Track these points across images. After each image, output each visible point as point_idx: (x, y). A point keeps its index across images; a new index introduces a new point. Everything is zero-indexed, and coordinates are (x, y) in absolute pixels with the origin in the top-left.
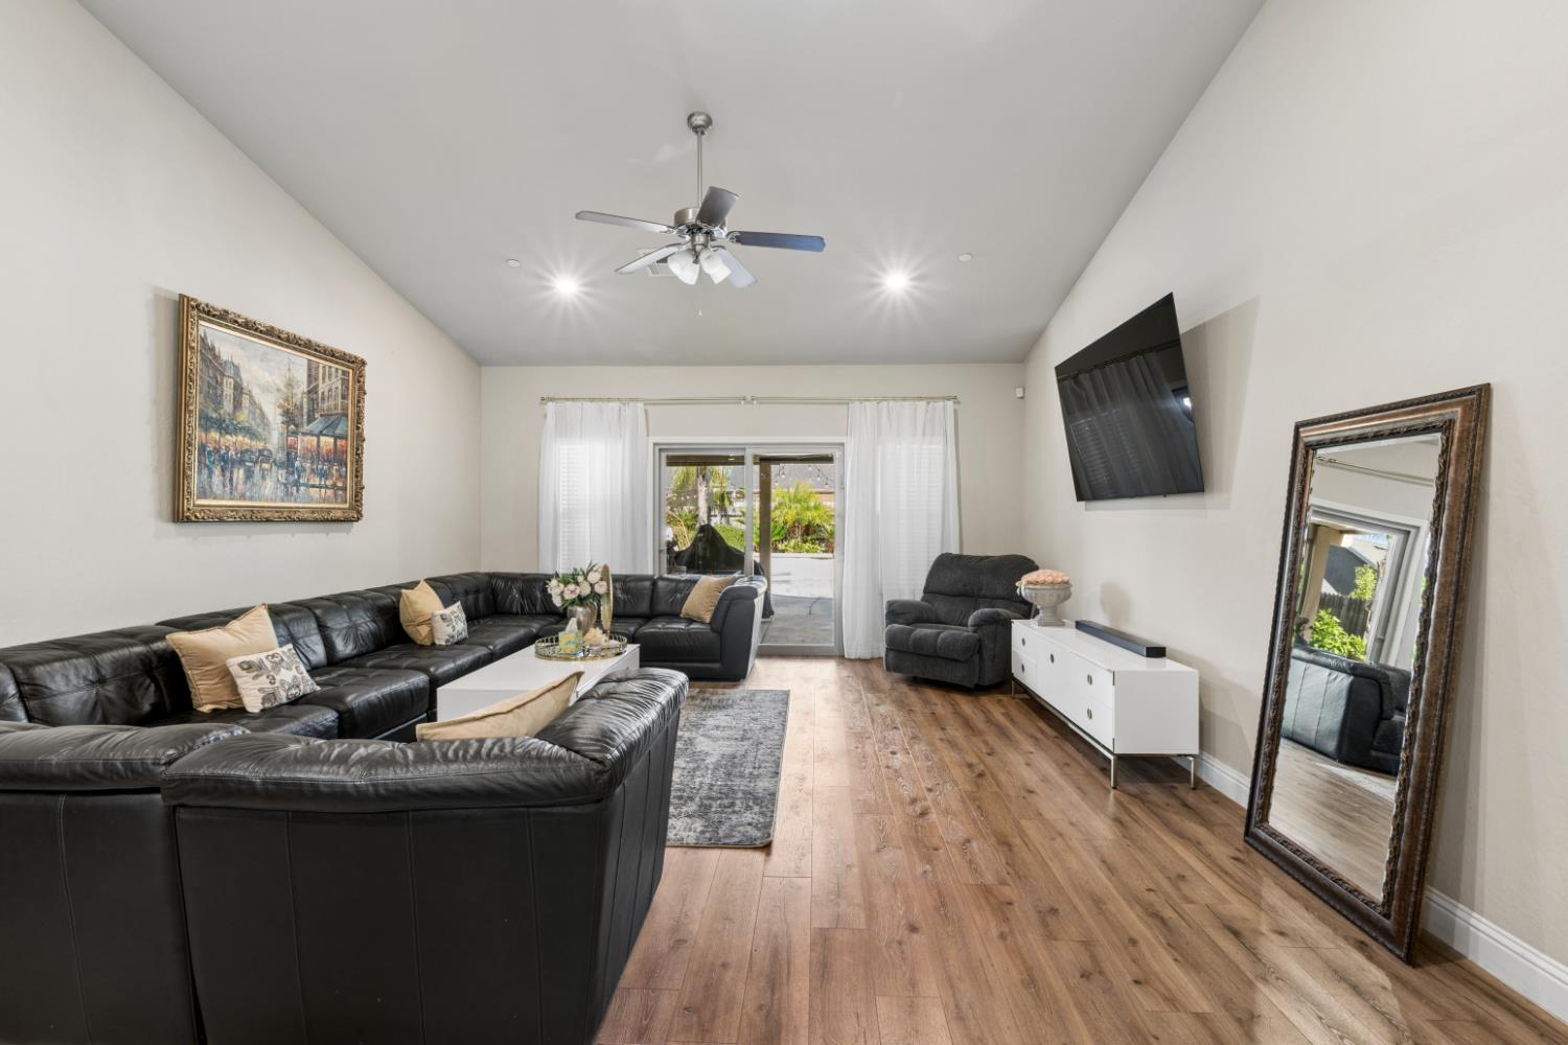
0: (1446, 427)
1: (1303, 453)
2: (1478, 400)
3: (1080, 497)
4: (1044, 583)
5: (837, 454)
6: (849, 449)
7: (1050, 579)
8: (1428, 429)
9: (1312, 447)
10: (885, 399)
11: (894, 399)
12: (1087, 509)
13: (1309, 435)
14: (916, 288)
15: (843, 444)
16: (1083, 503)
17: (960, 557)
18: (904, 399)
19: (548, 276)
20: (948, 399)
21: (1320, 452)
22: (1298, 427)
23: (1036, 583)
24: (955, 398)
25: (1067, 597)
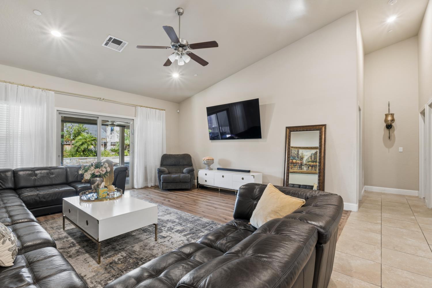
0: (320, 130)
8: (317, 130)
12: (212, 142)
13: (291, 129)
15: (133, 120)
18: (152, 108)
24: (165, 110)
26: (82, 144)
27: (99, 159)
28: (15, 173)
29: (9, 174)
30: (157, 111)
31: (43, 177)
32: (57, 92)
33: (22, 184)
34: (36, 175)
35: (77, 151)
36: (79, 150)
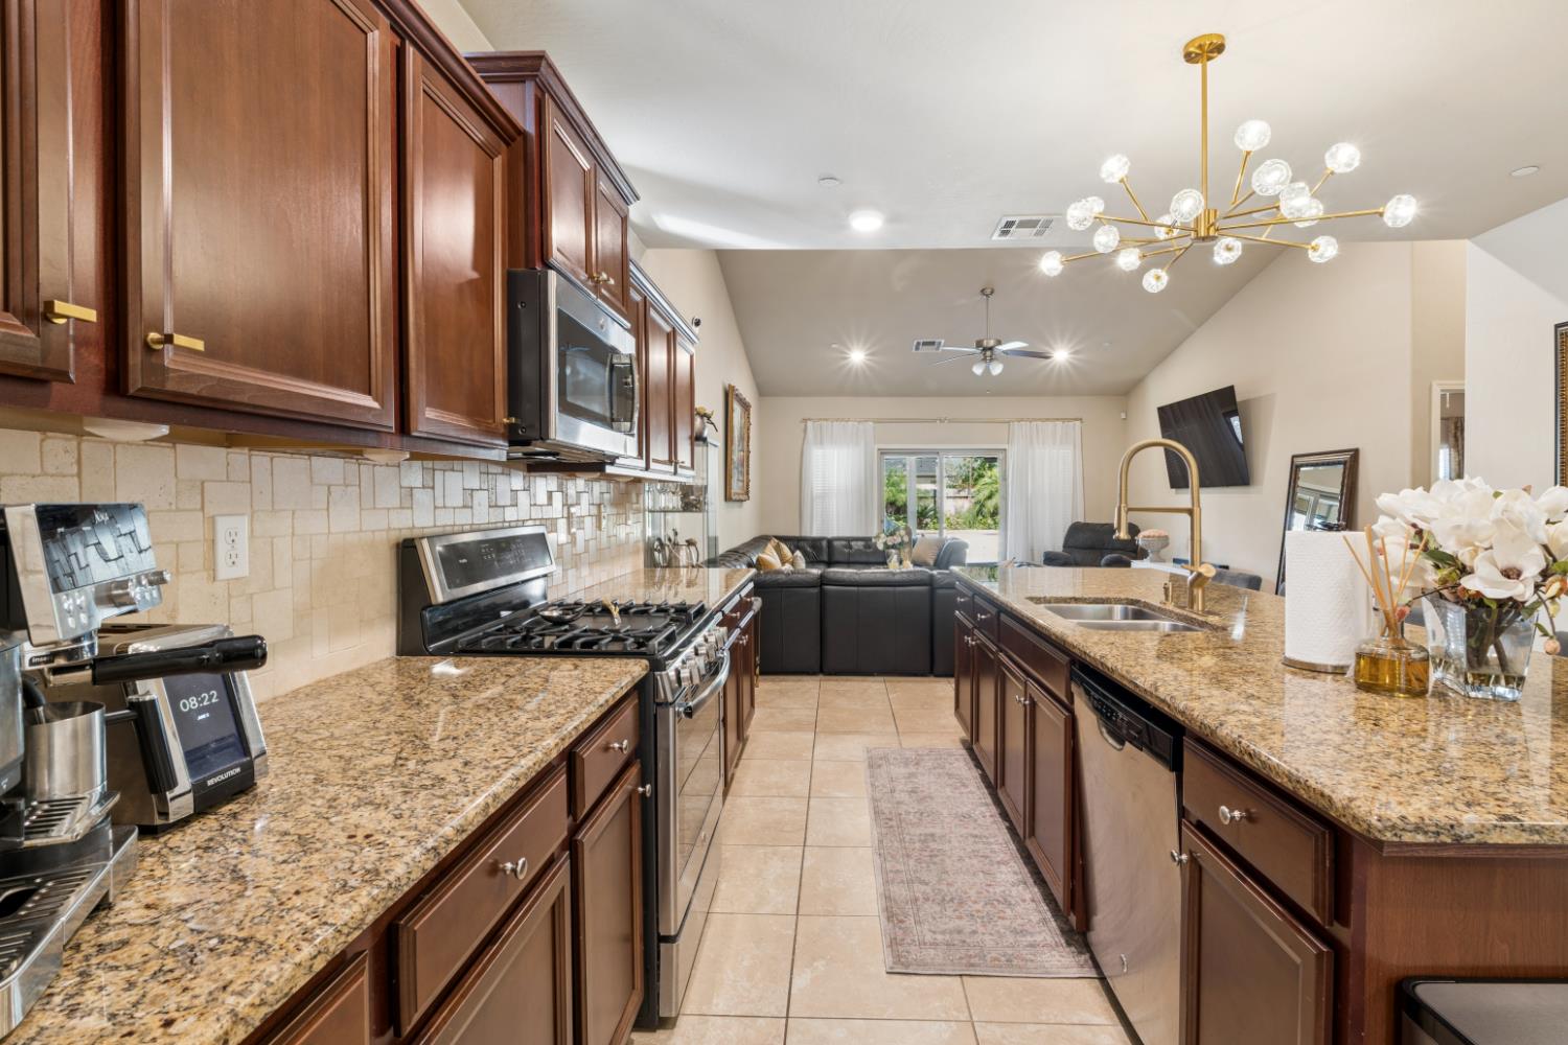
0: (1345, 463)
1: (1295, 469)
2: (1355, 454)
3: (1172, 486)
4: (1154, 537)
5: (1000, 456)
6: (1009, 454)
7: (1157, 534)
8: (1339, 463)
9: (1299, 467)
10: (1035, 420)
11: (1040, 420)
12: (1177, 493)
13: (1298, 461)
14: (1074, 358)
15: (1005, 450)
16: (1174, 490)
17: (1086, 525)
18: (1048, 420)
19: (846, 351)
20: (1076, 419)
21: (1302, 469)
22: (1293, 457)
23: (1149, 537)
24: (1081, 419)
25: (1167, 545)
26: (990, 497)
27: (941, 534)
28: (830, 542)
29: (824, 543)
30: (1059, 423)
31: (859, 551)
32: (877, 421)
33: (837, 557)
34: (850, 547)
35: (980, 512)
36: (985, 510)
